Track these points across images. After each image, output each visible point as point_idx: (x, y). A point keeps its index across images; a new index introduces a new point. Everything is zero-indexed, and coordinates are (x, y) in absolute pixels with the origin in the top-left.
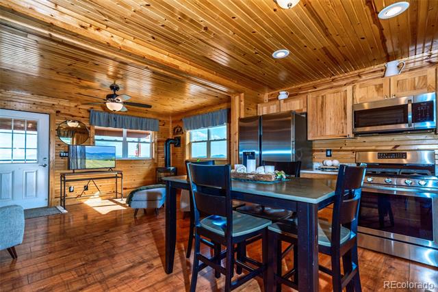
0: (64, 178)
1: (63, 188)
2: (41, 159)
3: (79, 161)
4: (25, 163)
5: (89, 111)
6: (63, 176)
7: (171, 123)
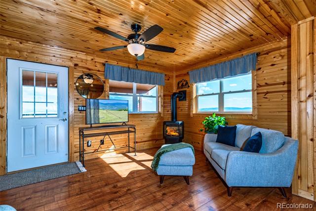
0: (83, 133)
1: (82, 143)
2: (61, 114)
3: (92, 111)
4: (47, 117)
5: (104, 65)
6: (81, 130)
7: (174, 77)
